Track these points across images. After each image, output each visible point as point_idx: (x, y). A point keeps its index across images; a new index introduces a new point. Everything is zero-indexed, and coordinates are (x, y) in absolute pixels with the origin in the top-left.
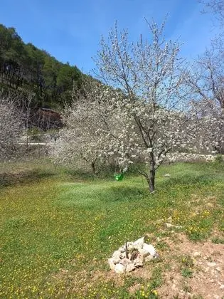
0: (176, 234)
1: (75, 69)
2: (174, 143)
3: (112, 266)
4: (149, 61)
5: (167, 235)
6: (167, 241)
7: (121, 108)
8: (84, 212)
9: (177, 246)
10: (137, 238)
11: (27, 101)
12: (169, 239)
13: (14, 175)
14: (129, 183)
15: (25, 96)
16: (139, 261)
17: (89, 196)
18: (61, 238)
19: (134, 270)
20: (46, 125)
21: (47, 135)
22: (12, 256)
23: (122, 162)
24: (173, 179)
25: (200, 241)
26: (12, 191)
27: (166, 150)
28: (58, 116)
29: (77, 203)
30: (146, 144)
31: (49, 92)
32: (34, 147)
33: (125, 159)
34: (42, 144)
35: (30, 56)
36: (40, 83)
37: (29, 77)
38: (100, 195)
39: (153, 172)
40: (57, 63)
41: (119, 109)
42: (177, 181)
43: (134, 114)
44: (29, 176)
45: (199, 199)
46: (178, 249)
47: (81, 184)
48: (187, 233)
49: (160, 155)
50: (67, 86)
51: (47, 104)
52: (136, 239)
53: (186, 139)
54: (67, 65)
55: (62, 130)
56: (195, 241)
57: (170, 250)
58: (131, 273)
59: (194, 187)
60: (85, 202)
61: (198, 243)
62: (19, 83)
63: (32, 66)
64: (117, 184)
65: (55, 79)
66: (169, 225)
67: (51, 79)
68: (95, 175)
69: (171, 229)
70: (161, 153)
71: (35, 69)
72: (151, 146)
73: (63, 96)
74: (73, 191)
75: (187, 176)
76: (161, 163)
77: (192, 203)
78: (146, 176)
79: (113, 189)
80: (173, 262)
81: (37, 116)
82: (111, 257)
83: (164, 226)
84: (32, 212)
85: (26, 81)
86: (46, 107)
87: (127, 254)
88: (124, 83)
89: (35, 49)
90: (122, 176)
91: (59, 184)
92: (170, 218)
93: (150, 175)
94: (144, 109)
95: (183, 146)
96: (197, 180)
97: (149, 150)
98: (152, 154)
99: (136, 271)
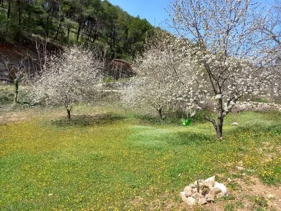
0: (248, 176)
1: (145, 21)
2: (245, 90)
3: (184, 198)
4: (221, 8)
5: (239, 177)
6: (239, 182)
7: (192, 55)
8: (153, 152)
9: (249, 187)
10: (208, 177)
11: (103, 53)
12: (241, 180)
13: (91, 117)
14: (195, 129)
15: (101, 48)
16: (210, 196)
17: (156, 139)
18: (134, 172)
19: (205, 204)
20: (118, 74)
21: (118, 83)
22: (94, 182)
23: (190, 107)
24: (241, 128)
25: (275, 185)
26: (91, 130)
27: (236, 97)
28: (128, 66)
29: (146, 143)
30: (215, 91)
31: (121, 44)
32: (108, 93)
33: (193, 105)
34: (115, 91)
35: (106, 11)
36: (113, 36)
37: (104, 31)
38: (167, 138)
39: (221, 119)
40: (128, 17)
41: (189, 57)
42: (246, 130)
43: (204, 62)
44: (104, 118)
45: (272, 147)
46: (251, 190)
47: (149, 127)
48: (260, 176)
49: (229, 102)
50: (137, 38)
51: (119, 55)
52: (206, 177)
53: (259, 86)
54: (138, 19)
55: (133, 78)
56: (269, 185)
57: (242, 190)
58: (202, 206)
59: (265, 135)
60: (154, 143)
61: (272, 186)
62: (95, 37)
63: (107, 21)
64: (183, 129)
65: (126, 32)
66: (240, 168)
67: (123, 32)
68: (162, 121)
69: (242, 172)
70: (231, 100)
71: (109, 24)
72: (220, 93)
73: (133, 47)
74: (143, 133)
75: (256, 126)
76: (230, 110)
77: (264, 150)
78: (213, 123)
79: (179, 133)
80: (245, 200)
81: (111, 66)
82: (183, 191)
83: (234, 168)
84: (108, 148)
85: (101, 35)
86: (118, 57)
87: (198, 190)
88: (195, 31)
89: (110, 5)
90: (189, 121)
91: (130, 127)
92: (241, 162)
93: (217, 122)
94: (215, 56)
95: (255, 93)
96: (269, 129)
97: (218, 96)
98: (220, 100)
99: (207, 205)
